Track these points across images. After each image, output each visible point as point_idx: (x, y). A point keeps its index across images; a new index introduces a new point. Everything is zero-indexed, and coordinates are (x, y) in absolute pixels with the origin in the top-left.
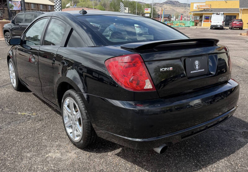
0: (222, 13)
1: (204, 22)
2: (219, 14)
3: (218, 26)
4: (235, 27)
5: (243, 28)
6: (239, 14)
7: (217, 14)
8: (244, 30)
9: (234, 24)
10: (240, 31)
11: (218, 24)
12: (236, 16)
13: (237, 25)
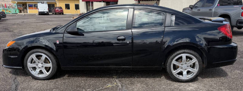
0: (46, 2)
1: (29, 9)
2: (43, 3)
3: (45, 12)
4: (58, 13)
5: (64, 14)
6: (56, 3)
7: (42, 3)
8: (65, 15)
9: (57, 10)
10: (61, 16)
11: (45, 11)
12: (54, 4)
13: (60, 11)
